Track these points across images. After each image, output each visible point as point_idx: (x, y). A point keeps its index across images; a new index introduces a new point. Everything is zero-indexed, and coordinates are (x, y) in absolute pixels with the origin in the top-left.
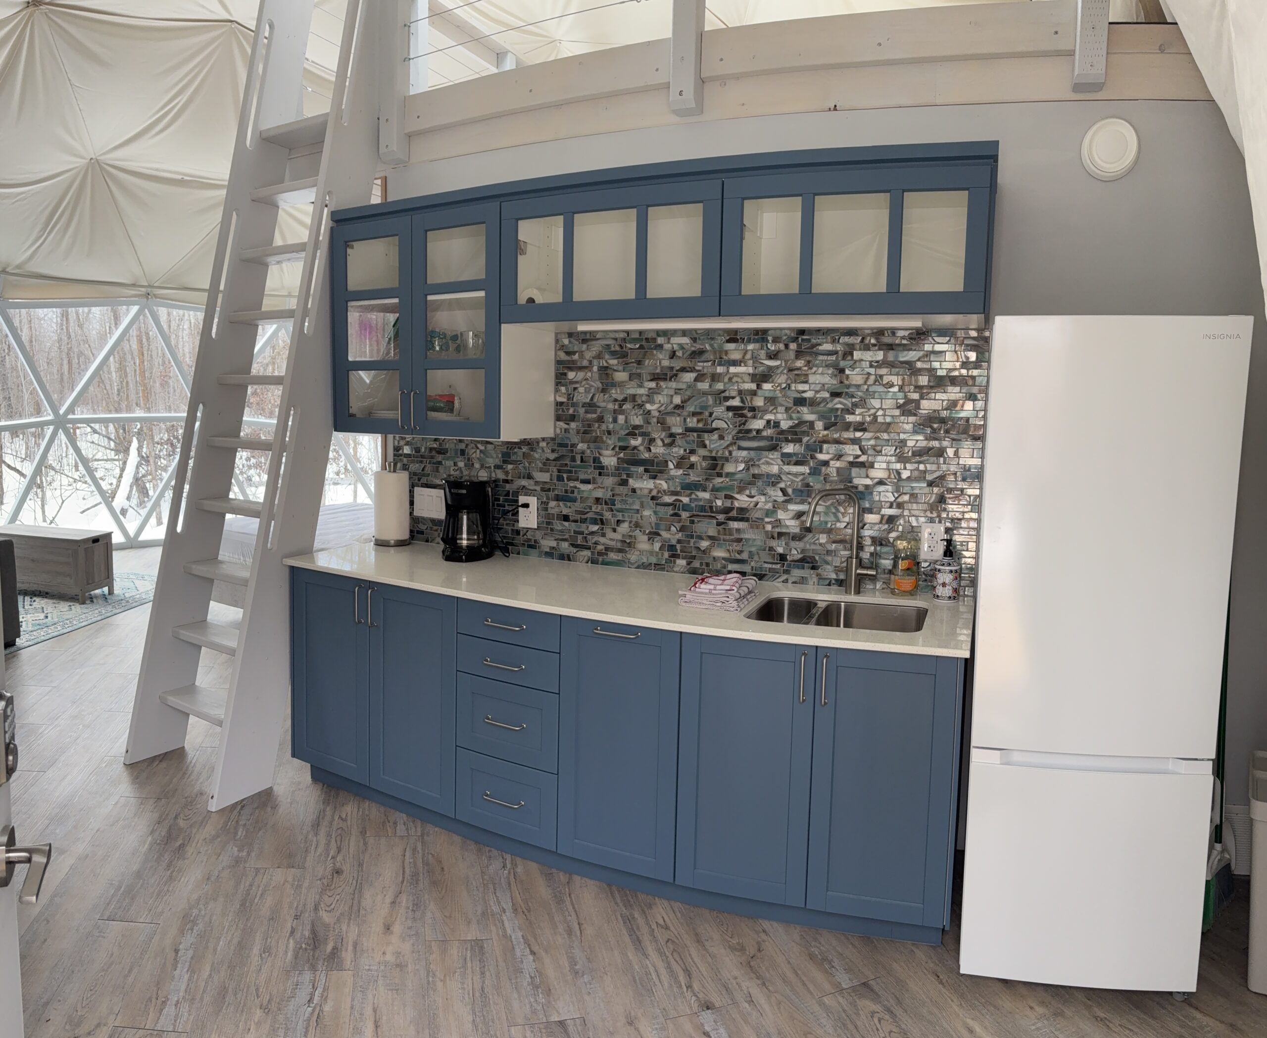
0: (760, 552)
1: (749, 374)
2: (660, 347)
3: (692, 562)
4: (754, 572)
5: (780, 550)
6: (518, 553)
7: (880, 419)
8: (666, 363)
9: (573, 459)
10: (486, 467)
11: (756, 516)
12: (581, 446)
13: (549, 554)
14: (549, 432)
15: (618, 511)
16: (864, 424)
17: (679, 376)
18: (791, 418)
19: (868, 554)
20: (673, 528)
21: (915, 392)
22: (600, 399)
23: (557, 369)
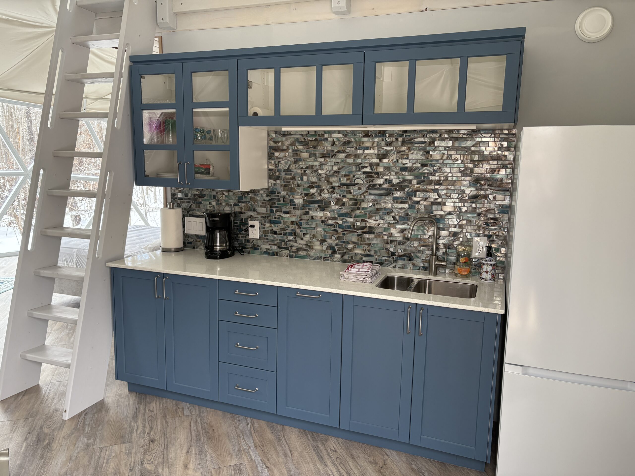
0: (381, 251)
1: (375, 154)
2: (327, 139)
3: (343, 256)
4: (377, 261)
5: (392, 250)
6: (249, 253)
7: (450, 179)
8: (329, 148)
9: (279, 200)
10: (229, 205)
11: (379, 231)
12: (283, 193)
13: (266, 253)
14: (265, 186)
15: (304, 229)
16: (440, 181)
17: (337, 155)
18: (398, 178)
19: (442, 253)
20: (333, 238)
21: (470, 164)
22: (293, 167)
23: (269, 151)
